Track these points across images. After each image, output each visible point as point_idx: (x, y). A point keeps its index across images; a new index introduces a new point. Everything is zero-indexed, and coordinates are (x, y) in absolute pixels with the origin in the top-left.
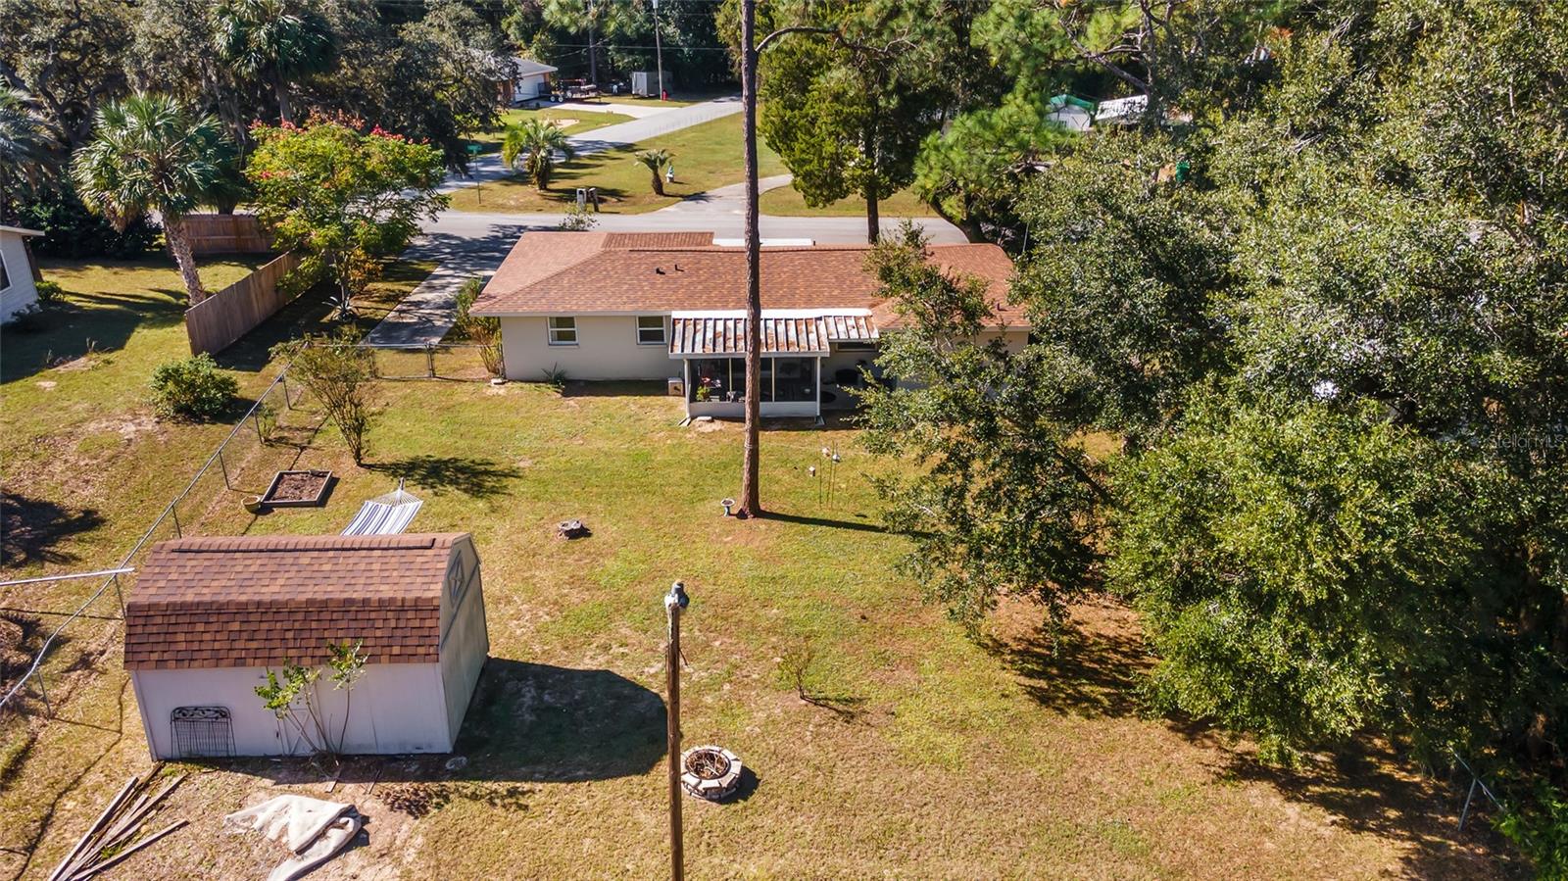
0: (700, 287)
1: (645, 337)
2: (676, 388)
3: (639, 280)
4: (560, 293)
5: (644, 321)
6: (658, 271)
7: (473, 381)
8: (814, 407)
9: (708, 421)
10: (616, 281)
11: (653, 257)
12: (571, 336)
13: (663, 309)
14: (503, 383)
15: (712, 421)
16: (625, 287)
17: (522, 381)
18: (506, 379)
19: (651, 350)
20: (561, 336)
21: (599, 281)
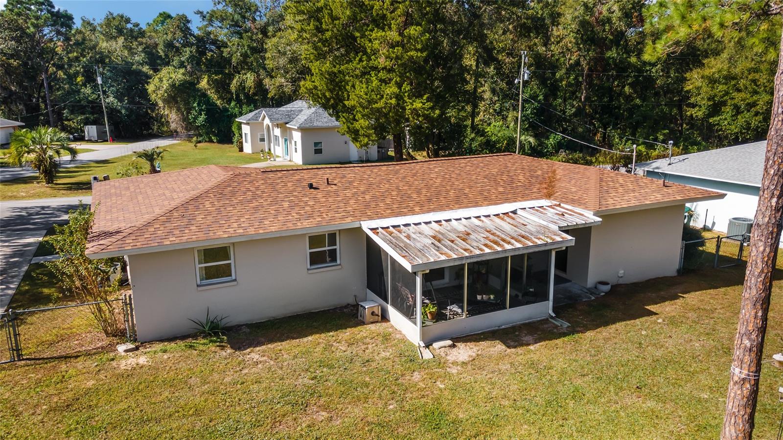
0: (367, 197)
1: (316, 259)
2: (373, 313)
3: (296, 196)
4: (209, 218)
5: (315, 240)
6: (311, 186)
7: (88, 354)
8: (546, 308)
9: (450, 346)
10: (270, 200)
11: (292, 175)
12: (225, 272)
13: (349, 220)
14: (137, 348)
15: (453, 346)
16: (286, 205)
17: (161, 340)
18: (140, 343)
19: (326, 275)
20: (211, 274)
21: (250, 201)
